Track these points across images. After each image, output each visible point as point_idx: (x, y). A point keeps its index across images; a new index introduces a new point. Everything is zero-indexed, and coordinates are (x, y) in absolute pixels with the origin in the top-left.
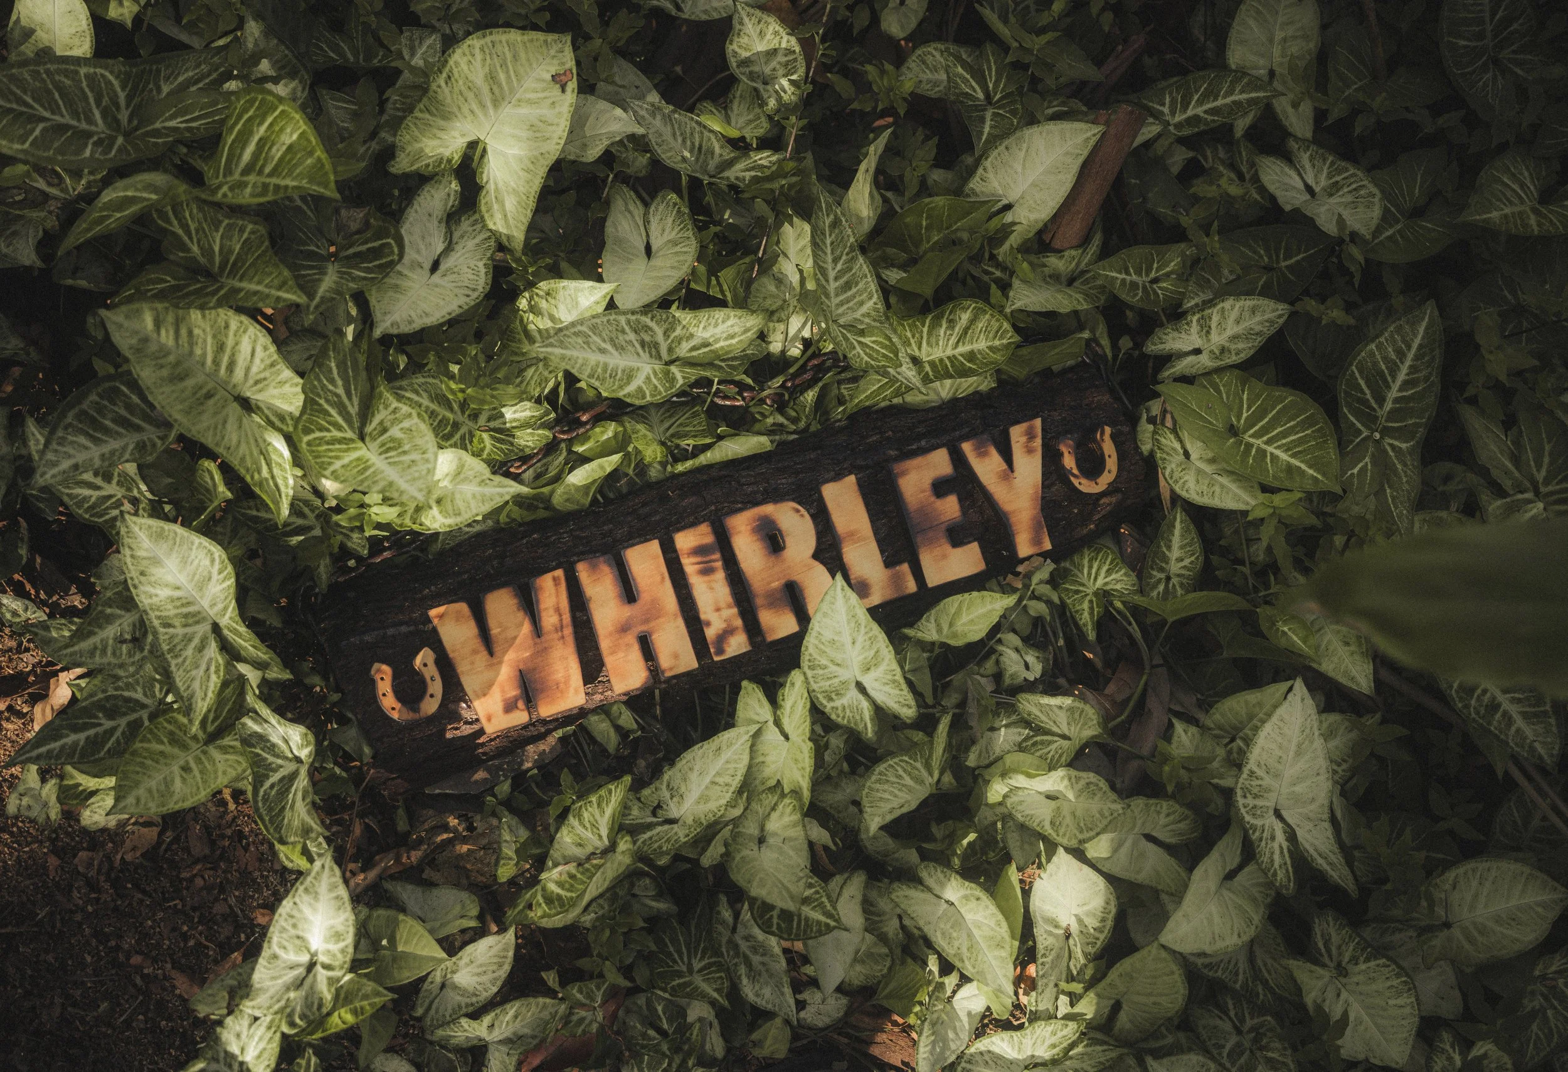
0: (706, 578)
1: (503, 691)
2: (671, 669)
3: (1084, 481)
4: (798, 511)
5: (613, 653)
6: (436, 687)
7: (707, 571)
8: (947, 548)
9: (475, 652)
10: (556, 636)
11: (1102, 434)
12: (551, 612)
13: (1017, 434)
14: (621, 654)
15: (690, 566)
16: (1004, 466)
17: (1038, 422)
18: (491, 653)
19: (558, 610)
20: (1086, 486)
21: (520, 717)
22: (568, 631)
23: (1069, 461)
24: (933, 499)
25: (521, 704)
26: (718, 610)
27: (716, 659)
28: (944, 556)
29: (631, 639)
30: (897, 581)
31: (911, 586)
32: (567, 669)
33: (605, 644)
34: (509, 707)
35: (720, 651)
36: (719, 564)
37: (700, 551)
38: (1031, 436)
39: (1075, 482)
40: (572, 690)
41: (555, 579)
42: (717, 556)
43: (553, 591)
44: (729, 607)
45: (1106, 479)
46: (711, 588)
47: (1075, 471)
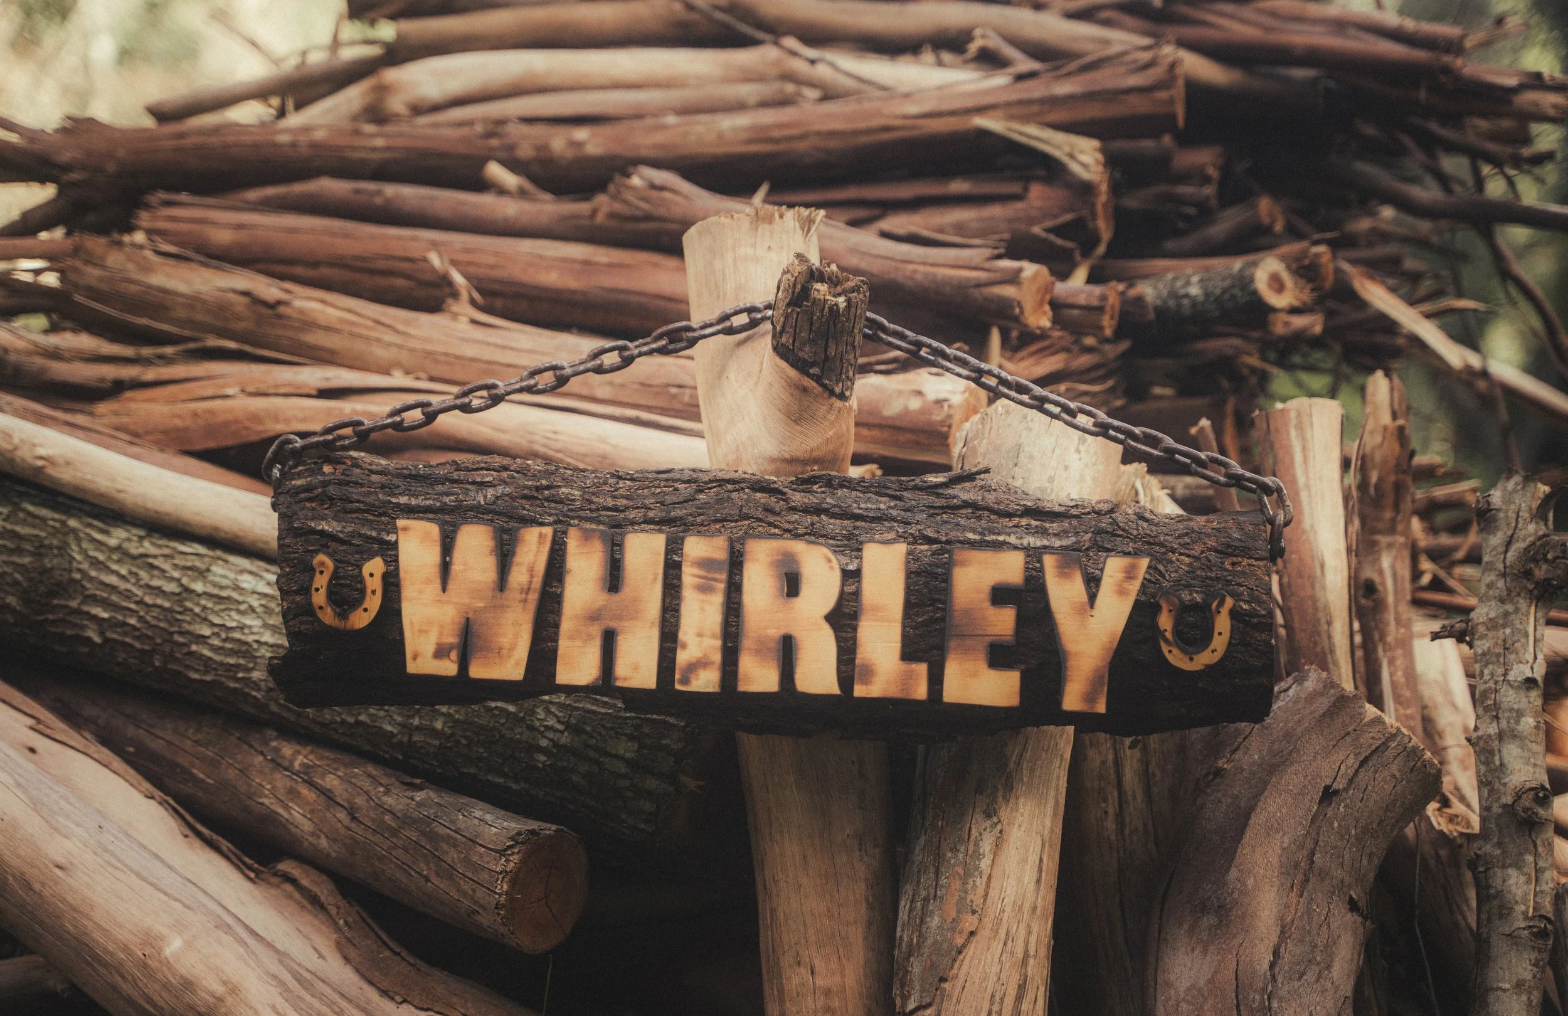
0: (702, 597)
1: (441, 634)
2: (625, 679)
3: (1175, 651)
4: (829, 561)
5: (571, 638)
6: (373, 603)
7: (705, 589)
8: (982, 666)
9: (428, 581)
10: (518, 596)
11: (1221, 603)
12: (524, 569)
13: (1113, 567)
14: (578, 643)
15: (689, 575)
16: (1084, 598)
17: (1144, 562)
18: (444, 590)
19: (531, 570)
20: (1175, 658)
21: (449, 668)
22: (534, 597)
23: (1165, 622)
24: (987, 604)
25: (454, 655)
26: (700, 635)
27: (678, 687)
28: (975, 675)
29: (596, 631)
30: (907, 679)
31: (921, 692)
32: (516, 636)
33: (567, 625)
34: (440, 653)
35: (685, 681)
36: (721, 586)
37: (706, 564)
38: (1130, 574)
39: (1165, 649)
40: (513, 661)
41: (541, 535)
42: (724, 576)
43: (534, 548)
44: (714, 636)
45: (1206, 658)
46: (702, 610)
47: (1169, 635)
